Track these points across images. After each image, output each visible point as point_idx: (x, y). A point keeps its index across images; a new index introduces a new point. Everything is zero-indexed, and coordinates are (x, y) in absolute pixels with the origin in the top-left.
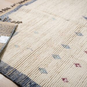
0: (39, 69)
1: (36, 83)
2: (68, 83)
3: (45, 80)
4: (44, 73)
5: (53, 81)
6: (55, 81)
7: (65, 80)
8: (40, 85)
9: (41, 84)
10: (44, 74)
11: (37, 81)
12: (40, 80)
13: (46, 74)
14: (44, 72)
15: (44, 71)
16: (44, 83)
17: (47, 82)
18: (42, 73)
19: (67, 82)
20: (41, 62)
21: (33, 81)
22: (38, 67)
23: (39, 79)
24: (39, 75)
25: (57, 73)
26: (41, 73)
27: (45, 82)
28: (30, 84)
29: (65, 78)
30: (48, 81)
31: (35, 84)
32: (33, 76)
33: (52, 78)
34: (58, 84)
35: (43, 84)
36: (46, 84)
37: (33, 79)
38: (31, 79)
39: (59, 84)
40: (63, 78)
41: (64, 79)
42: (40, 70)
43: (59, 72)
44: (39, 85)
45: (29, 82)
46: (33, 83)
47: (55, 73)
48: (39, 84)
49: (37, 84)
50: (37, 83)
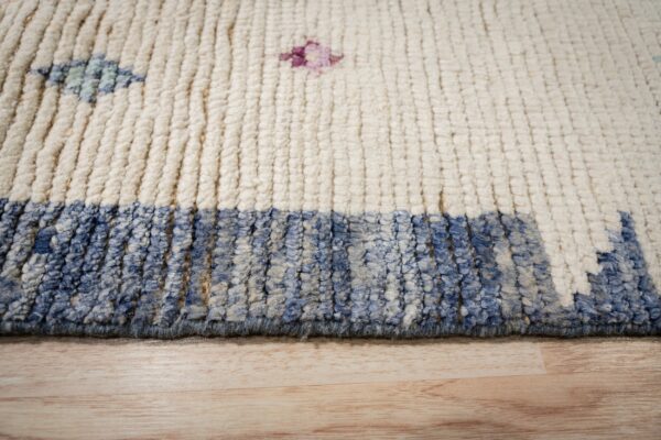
0: (47, 76)
1: (96, 207)
2: (348, 62)
3: (158, 141)
4: (112, 89)
5: (233, 111)
6: (251, 103)
7: (311, 56)
8: (144, 198)
9: (146, 184)
10: (119, 91)
11: (94, 181)
12: (110, 160)
13: (135, 85)
14: (106, 80)
15: (99, 75)
16: (170, 169)
17: (193, 143)
18: (93, 102)
19: (333, 60)
20: (26, 23)
21: (55, 200)
22: (27, 69)
23: (101, 157)
24: (77, 128)
25: (222, 37)
26: (84, 107)
27: (173, 154)
28: (40, 244)
29: (300, 43)
30: (194, 130)
31: (95, 222)
32: (23, 167)
33: (205, 95)
34: (280, 110)
35: (167, 181)
36: (189, 160)
37: (39, 185)
38: (13, 199)
39: (296, 105)
40: (287, 47)
41: (298, 57)
42: (61, 82)
43: (232, 27)
44: (132, 213)
45: (21, 241)
46: (64, 225)
47: (205, 47)
48: (125, 202)
49: (114, 211)
50: (107, 201)
